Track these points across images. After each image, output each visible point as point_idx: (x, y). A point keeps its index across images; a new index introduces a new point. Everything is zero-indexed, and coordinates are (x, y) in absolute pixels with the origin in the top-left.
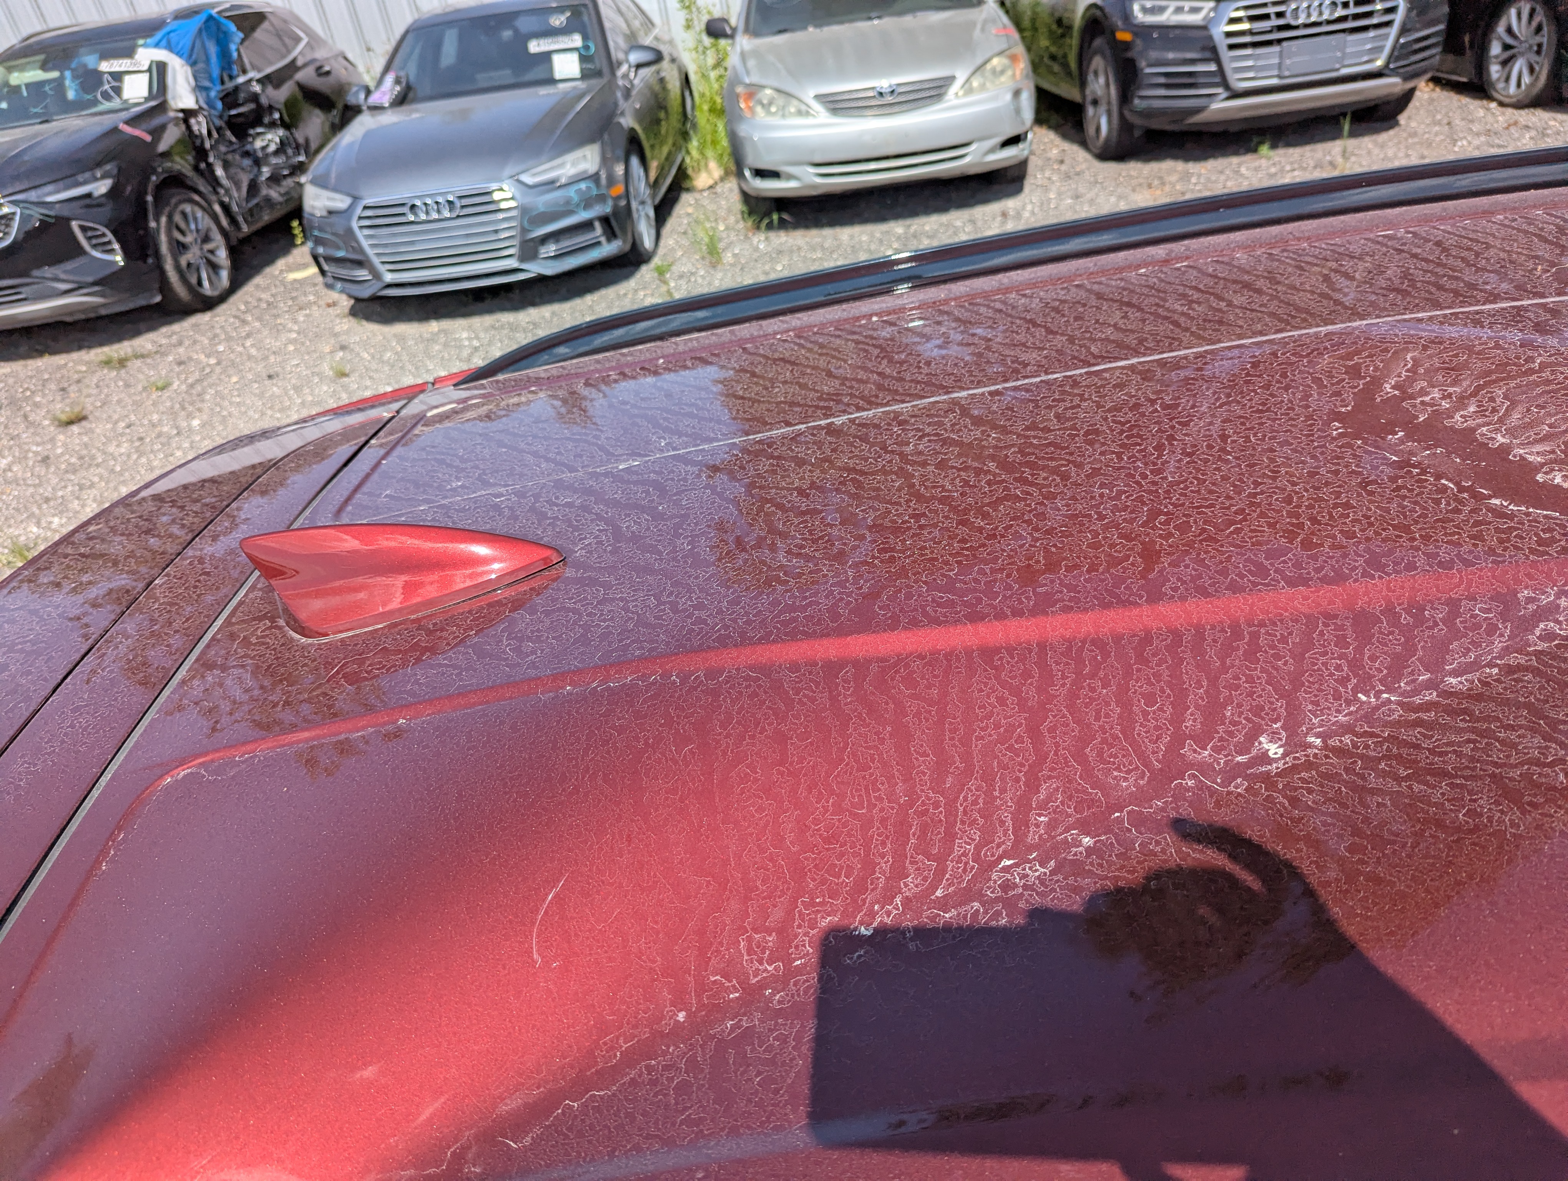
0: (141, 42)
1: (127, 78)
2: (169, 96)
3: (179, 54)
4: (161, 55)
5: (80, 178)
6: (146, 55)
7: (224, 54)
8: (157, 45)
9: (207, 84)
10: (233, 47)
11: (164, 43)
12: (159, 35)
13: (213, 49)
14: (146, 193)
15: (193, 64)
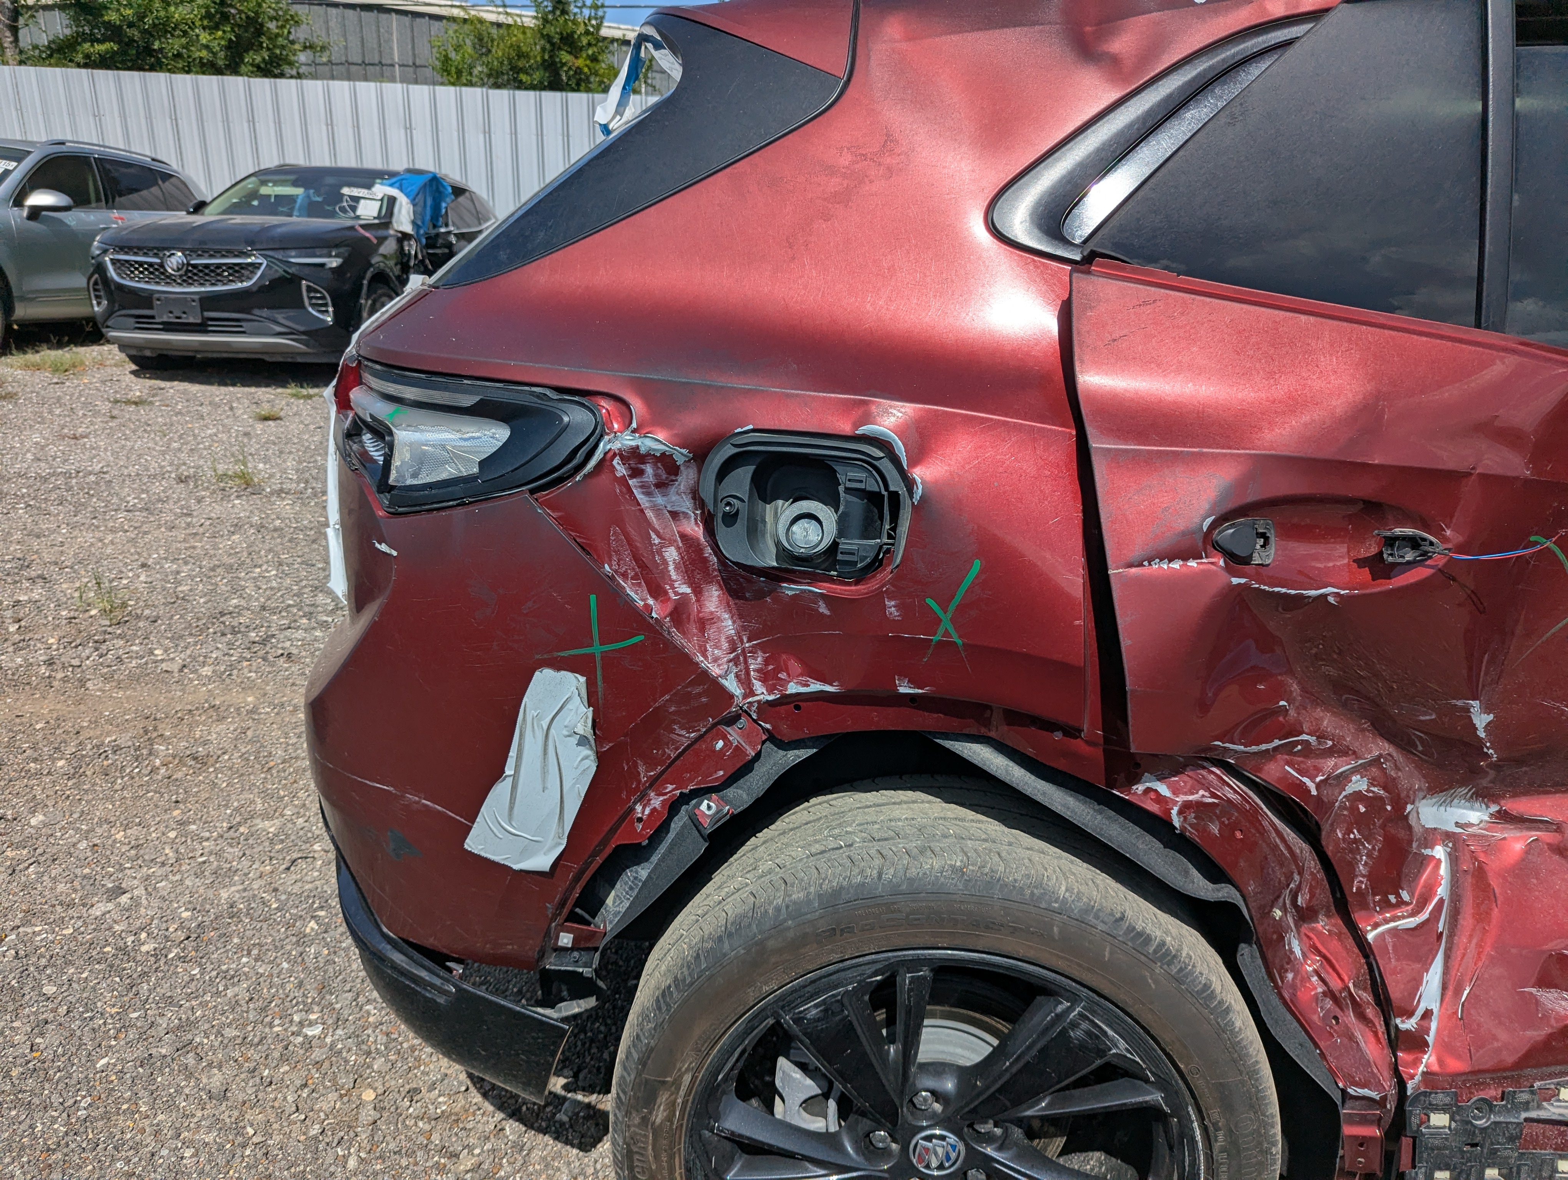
0: (378, 181)
1: (362, 202)
2: (394, 220)
3: (407, 195)
4: (394, 192)
5: (318, 251)
6: (381, 190)
7: (436, 208)
8: (391, 185)
9: (419, 223)
10: (444, 205)
11: (397, 185)
12: (394, 180)
13: (429, 202)
14: (363, 278)
15: (414, 205)
